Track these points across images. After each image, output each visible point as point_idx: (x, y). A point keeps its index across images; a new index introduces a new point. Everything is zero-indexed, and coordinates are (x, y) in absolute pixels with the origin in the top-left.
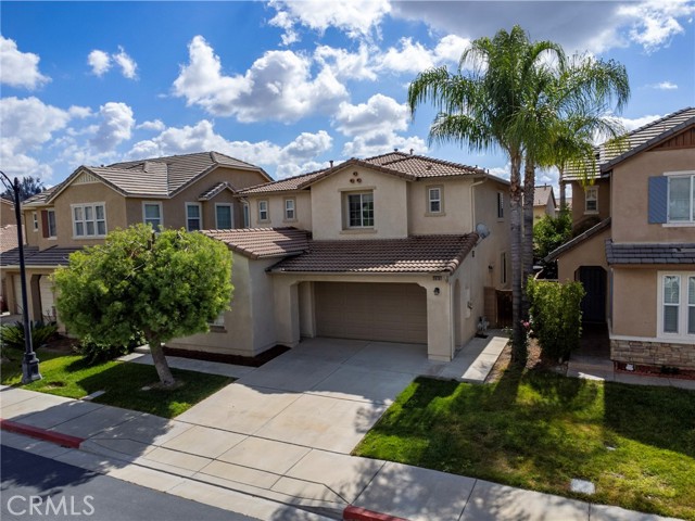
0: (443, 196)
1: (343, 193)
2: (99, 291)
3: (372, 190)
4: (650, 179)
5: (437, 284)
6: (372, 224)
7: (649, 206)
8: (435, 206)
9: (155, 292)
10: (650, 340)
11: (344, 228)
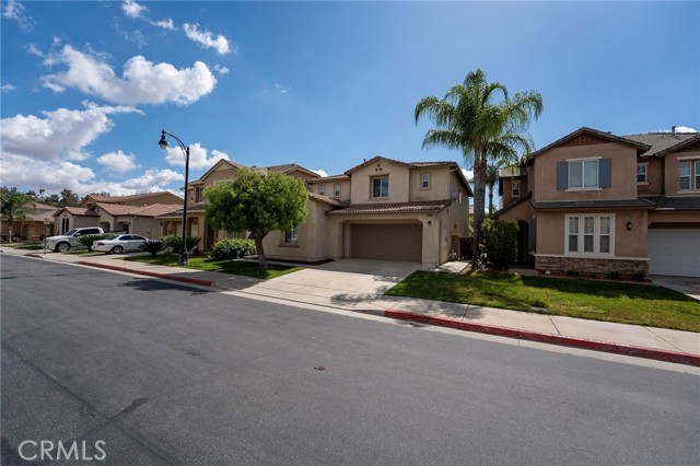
0: (430, 179)
1: (371, 177)
2: (231, 196)
3: (387, 175)
4: (558, 163)
5: (430, 219)
6: (387, 195)
7: (557, 179)
8: (425, 184)
9: (264, 201)
10: (560, 256)
11: (370, 197)
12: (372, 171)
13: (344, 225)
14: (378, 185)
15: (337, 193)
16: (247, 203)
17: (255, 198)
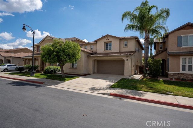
0: (127, 43)
1: (105, 42)
2: (51, 49)
3: (111, 42)
4: (178, 37)
5: (127, 58)
6: (111, 49)
7: (177, 43)
8: (126, 45)
9: (64, 52)
10: (179, 73)
11: (104, 50)
12: (105, 40)
13: (94, 61)
14: (107, 45)
15: (92, 49)
16: (57, 52)
17: (60, 50)
